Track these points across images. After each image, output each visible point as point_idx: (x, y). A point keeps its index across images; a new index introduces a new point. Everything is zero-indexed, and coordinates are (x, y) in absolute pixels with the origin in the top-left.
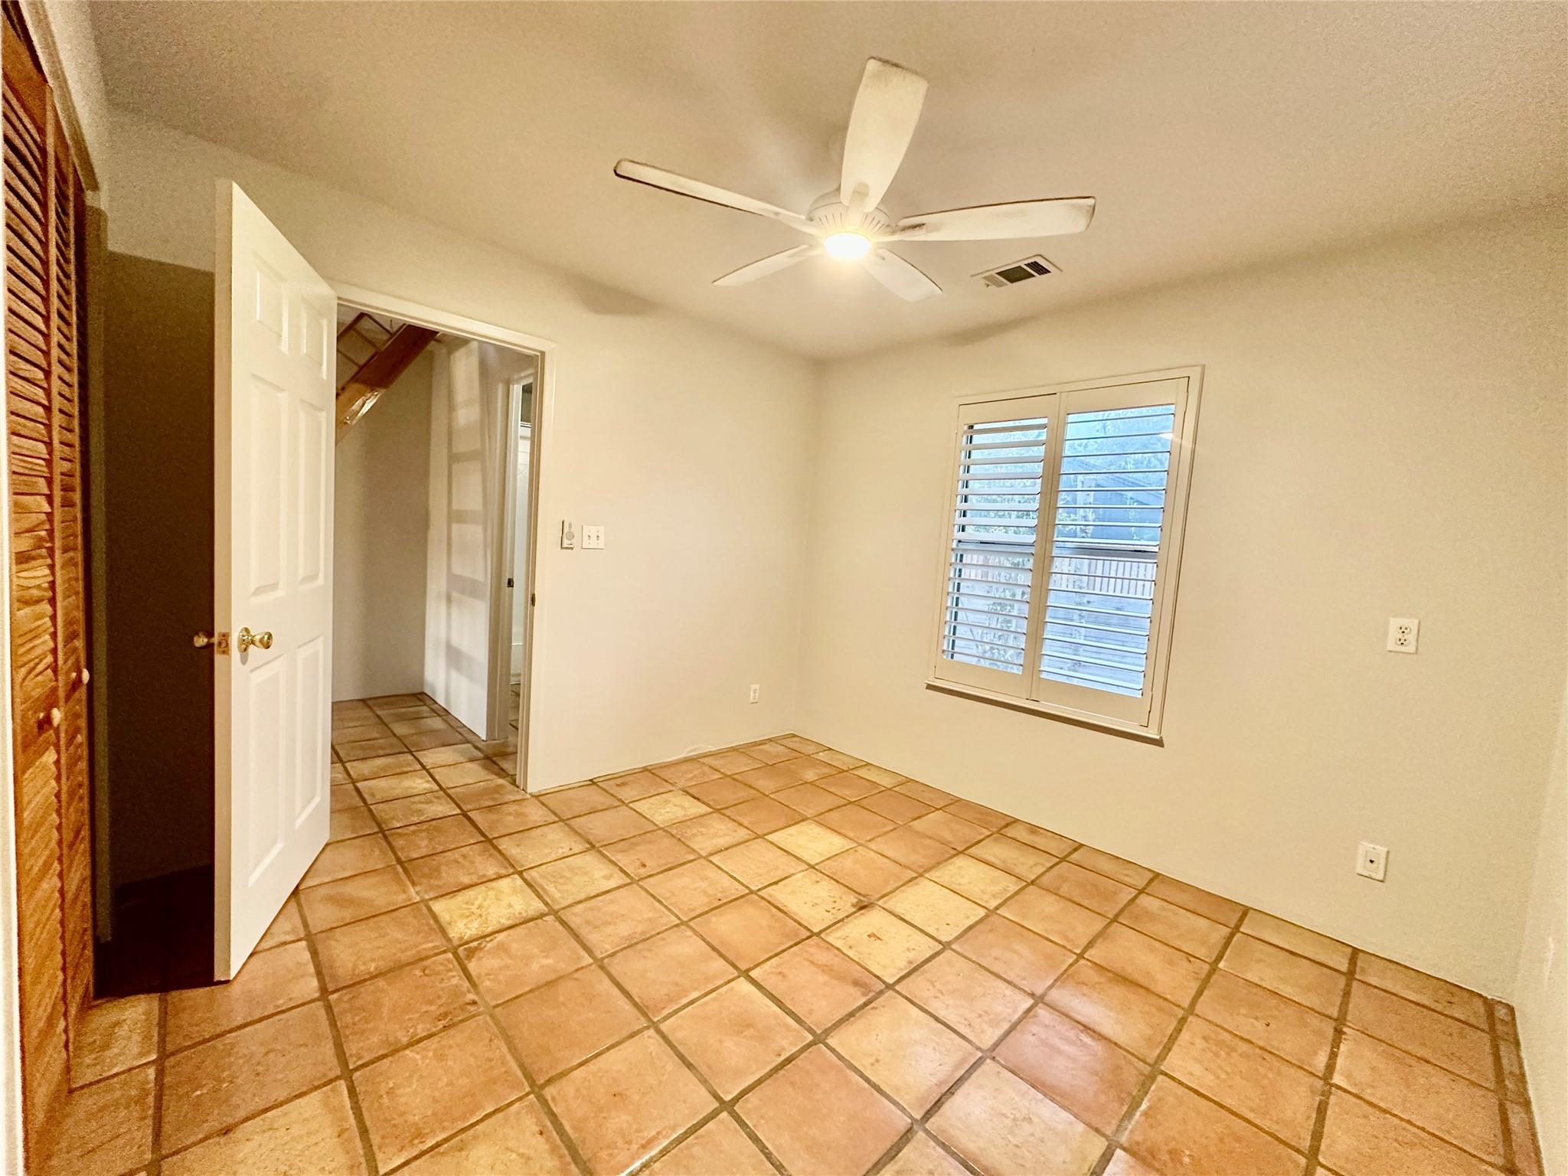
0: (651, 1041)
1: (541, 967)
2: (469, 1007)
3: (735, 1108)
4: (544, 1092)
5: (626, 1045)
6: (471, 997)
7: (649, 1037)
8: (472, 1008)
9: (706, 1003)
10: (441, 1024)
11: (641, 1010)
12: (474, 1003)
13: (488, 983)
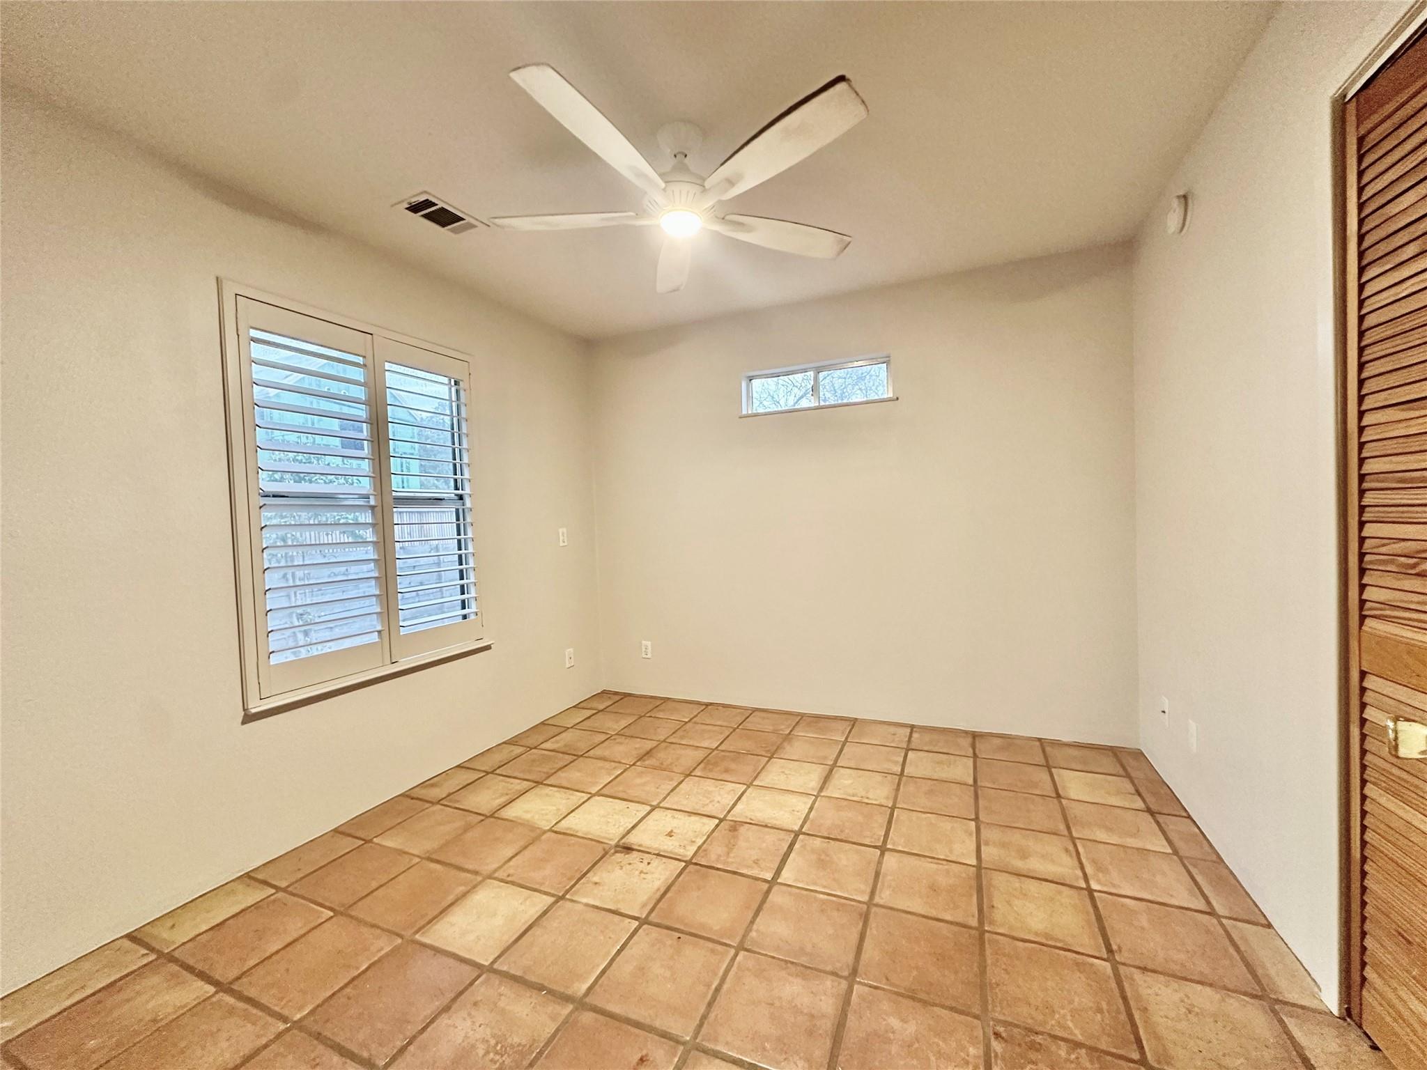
0: (883, 896)
1: (904, 1021)
2: (1004, 1035)
3: (880, 844)
4: (977, 925)
5: (900, 907)
6: (997, 1046)
7: (882, 899)
8: (1001, 1029)
9: (825, 887)
10: (1039, 1039)
11: (866, 918)
12: (997, 1035)
13: (972, 1051)
